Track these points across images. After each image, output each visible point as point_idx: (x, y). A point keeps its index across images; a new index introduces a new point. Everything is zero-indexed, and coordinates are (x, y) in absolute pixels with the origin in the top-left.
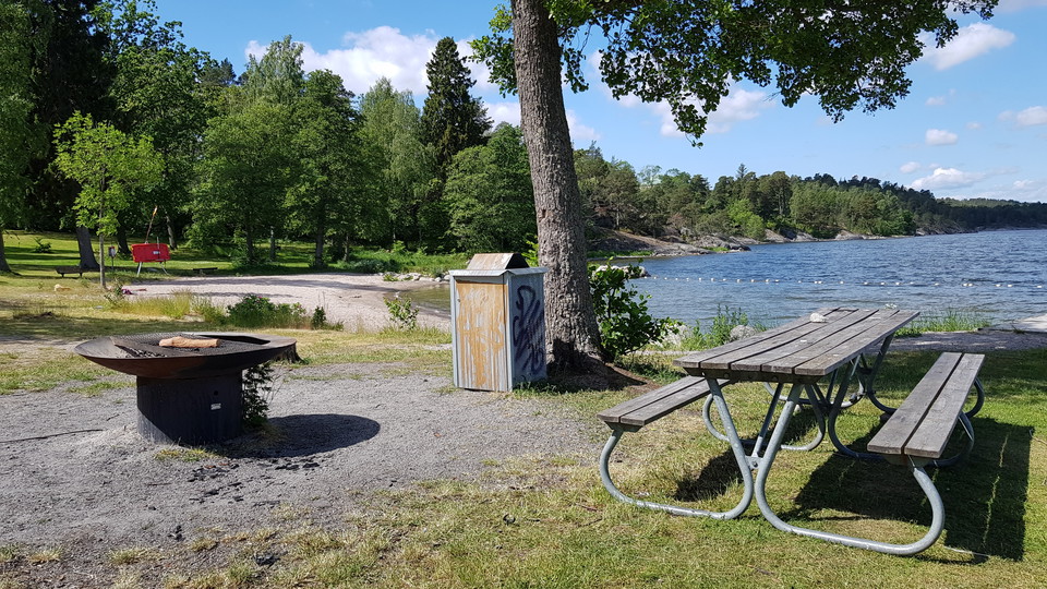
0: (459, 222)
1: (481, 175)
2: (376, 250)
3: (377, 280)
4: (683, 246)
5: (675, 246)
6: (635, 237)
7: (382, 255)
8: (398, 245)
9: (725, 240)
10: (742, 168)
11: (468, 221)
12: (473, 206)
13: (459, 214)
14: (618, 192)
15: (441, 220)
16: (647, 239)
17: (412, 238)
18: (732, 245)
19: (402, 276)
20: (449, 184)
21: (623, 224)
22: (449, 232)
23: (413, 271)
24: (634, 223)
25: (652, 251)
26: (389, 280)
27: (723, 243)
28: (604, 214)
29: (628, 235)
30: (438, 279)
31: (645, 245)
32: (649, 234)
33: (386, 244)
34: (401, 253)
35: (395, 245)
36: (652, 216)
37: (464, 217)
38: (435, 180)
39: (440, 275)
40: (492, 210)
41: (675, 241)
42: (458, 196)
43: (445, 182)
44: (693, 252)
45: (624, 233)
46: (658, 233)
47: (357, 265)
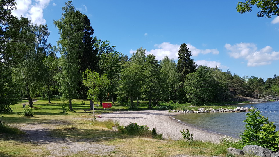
0: (188, 94)
1: (195, 81)
2: (165, 102)
3: (166, 112)
4: (260, 100)
5: (257, 100)
6: (245, 97)
7: (167, 104)
8: (171, 101)
9: (273, 97)
10: (275, 75)
11: (191, 94)
12: (193, 89)
13: (188, 92)
14: (237, 84)
15: (183, 94)
16: (247, 98)
17: (174, 99)
18: (276, 99)
19: (174, 111)
20: (185, 83)
21: (239, 93)
22: (185, 97)
23: (177, 109)
24: (242, 93)
25: (250, 101)
26: (170, 112)
27: (273, 98)
28: (233, 90)
29: (241, 97)
30: (184, 112)
31: (247, 100)
32: (248, 96)
33: (167, 101)
34: (172, 103)
35: (170, 101)
36: (248, 91)
37: (190, 93)
38: (181, 82)
39: (185, 110)
40: (198, 90)
41: (257, 98)
42: (188, 86)
43: (184, 83)
44: (263, 101)
45: (240, 96)
46: (251, 96)
47: (160, 107)
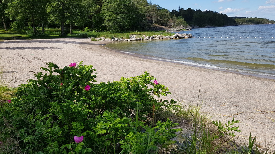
0: (107, 21)
1: (114, 4)
2: (79, 31)
3: (89, 40)
4: (174, 29)
5: (172, 29)
6: (161, 26)
7: (81, 32)
8: (86, 29)
9: (184, 27)
10: (180, 7)
12: (112, 15)
13: (107, 18)
14: (154, 11)
15: (100, 20)
16: (163, 27)
17: (91, 27)
18: (187, 28)
19: (98, 39)
20: (103, 7)
21: (155, 22)
22: (103, 24)
23: (101, 36)
24: (158, 22)
25: (166, 31)
26: (94, 40)
27: (184, 28)
28: (149, 19)
29: (158, 26)
30: (113, 40)
31: (163, 29)
32: (163, 25)
33: (82, 28)
34: (88, 31)
35: (85, 29)
36: (164, 19)
37: (109, 19)
38: (98, 6)
39: (113, 38)
40: (119, 16)
41: (171, 27)
42: (106, 11)
43: (101, 7)
44: (177, 31)
45: (156, 25)
46: (166, 25)
47: (76, 35)
